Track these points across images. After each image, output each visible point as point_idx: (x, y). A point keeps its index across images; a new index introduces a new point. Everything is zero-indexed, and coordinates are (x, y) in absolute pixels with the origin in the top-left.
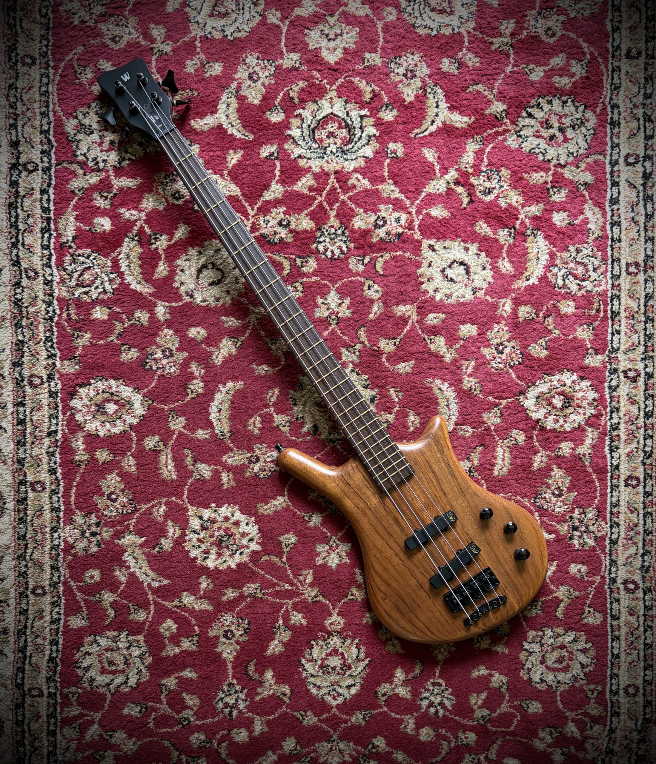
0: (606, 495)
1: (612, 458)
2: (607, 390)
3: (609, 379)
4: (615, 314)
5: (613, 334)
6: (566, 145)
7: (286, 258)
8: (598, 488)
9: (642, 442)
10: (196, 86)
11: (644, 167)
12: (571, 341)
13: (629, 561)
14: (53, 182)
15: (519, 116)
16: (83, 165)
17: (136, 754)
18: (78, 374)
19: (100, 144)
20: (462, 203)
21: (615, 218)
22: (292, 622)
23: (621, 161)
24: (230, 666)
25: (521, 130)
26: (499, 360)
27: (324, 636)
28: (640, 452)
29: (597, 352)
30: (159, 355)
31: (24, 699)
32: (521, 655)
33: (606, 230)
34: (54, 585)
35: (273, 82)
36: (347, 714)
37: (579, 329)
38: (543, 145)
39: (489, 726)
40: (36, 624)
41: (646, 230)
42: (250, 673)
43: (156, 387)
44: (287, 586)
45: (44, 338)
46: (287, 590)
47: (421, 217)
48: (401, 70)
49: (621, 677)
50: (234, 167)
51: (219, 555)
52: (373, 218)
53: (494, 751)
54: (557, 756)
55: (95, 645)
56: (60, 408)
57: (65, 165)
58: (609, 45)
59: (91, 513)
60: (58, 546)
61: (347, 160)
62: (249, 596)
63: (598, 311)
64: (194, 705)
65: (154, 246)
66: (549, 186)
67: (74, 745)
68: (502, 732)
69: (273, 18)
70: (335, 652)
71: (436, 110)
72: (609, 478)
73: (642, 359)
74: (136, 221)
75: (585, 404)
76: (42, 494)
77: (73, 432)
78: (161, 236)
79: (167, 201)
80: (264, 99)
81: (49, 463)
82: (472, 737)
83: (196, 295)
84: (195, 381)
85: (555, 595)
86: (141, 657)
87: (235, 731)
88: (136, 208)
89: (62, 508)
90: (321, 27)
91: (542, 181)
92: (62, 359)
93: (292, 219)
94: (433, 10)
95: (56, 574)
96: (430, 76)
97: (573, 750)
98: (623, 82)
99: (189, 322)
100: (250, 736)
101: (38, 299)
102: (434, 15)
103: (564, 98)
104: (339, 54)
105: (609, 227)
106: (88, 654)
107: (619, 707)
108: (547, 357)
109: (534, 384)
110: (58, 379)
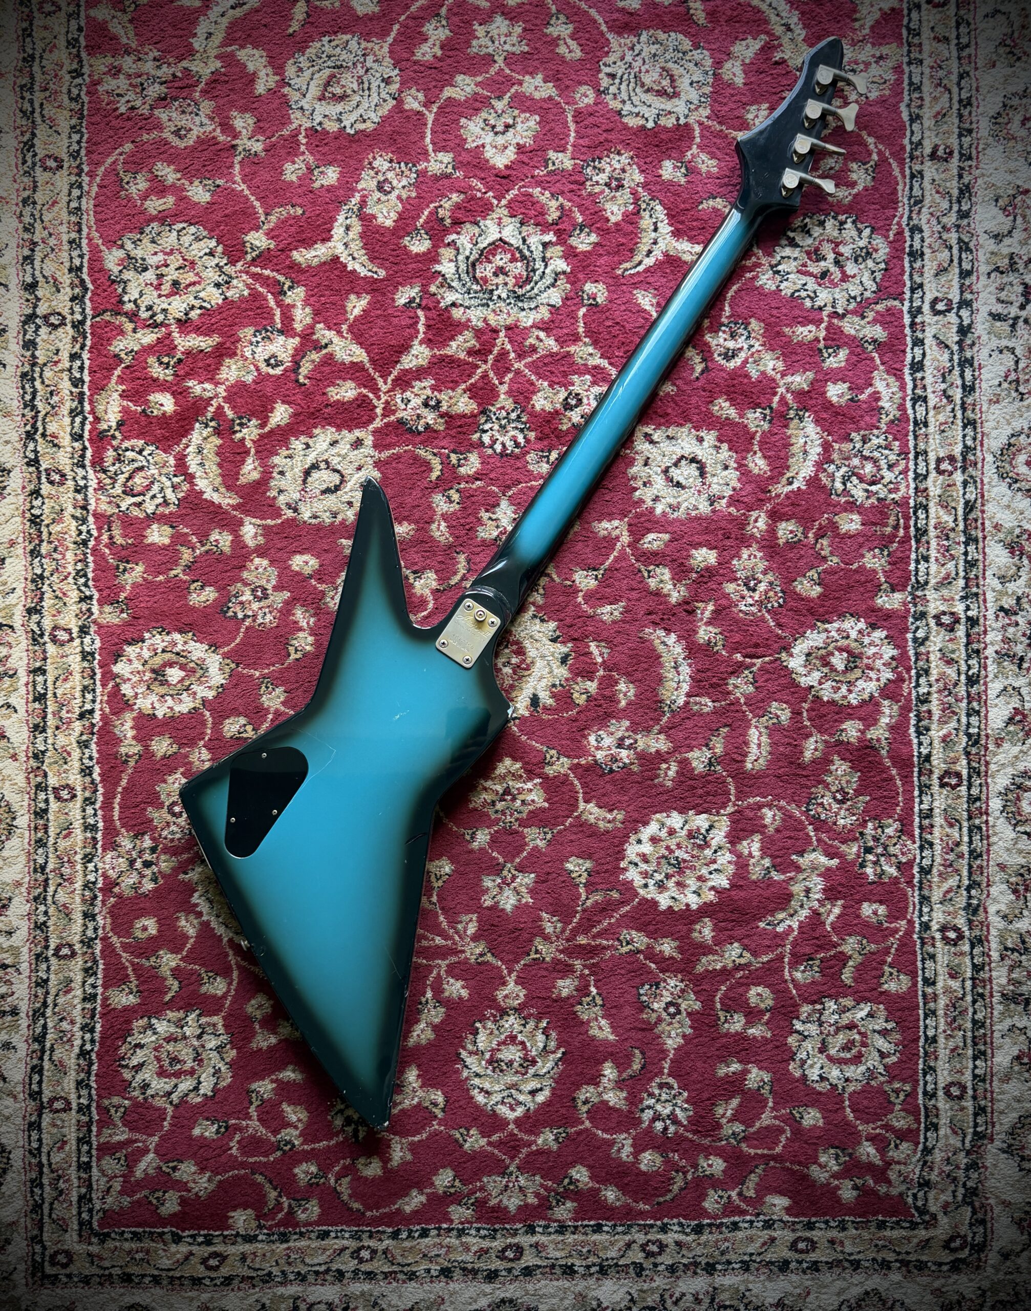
0: (912, 800)
1: (921, 743)
2: (910, 643)
3: (913, 627)
4: (922, 533)
5: (917, 562)
6: (845, 285)
7: (434, 453)
8: (901, 790)
9: (964, 720)
10: (300, 201)
11: (960, 317)
12: (856, 571)
13: (949, 896)
14: (88, 343)
15: (778, 245)
16: (133, 316)
17: (212, 1196)
18: (127, 624)
19: (158, 287)
20: (693, 369)
21: (919, 392)
22: (447, 994)
23: (926, 308)
25: (779, 263)
26: (750, 601)
27: (494, 1016)
28: (962, 734)
29: (895, 588)
30: (247, 596)
31: (40, 1116)
32: (790, 1040)
33: (906, 410)
34: (88, 943)
35: (414, 194)
36: (530, 1132)
37: (869, 555)
38: (811, 284)
39: (743, 1146)
40: (61, 1000)
41: (964, 408)
43: (242, 644)
44: (439, 940)
45: (73, 572)
46: (438, 947)
48: (602, 178)
49: (940, 1072)
50: (356, 319)
52: (563, 394)
53: (751, 1185)
54: (847, 1193)
55: (149, 1033)
56: (98, 676)
57: (107, 317)
58: (906, 141)
59: (143, 834)
60: (94, 883)
61: (523, 309)
63: (896, 527)
64: (299, 1120)
65: (238, 436)
66: (822, 345)
67: (117, 1186)
68: (763, 1156)
69: (413, 102)
70: (512, 1039)
71: (653, 235)
72: (916, 774)
73: (962, 598)
74: (211, 398)
75: (879, 663)
76: (71, 805)
77: (117, 712)
78: (250, 420)
79: (258, 369)
80: (401, 217)
81: (81, 759)
82: (716, 1165)
83: (302, 507)
84: (301, 634)
85: (839, 949)
86: (219, 1049)
87: (361, 1159)
88: (212, 380)
89: (101, 825)
90: (484, 115)
91: (810, 337)
92: (101, 603)
93: (443, 397)
94: (648, 90)
95: (91, 925)
96: (645, 185)
97: (871, 1182)
98: (927, 193)
99: (292, 548)
100: (384, 1168)
101: (66, 514)
102: (649, 98)
103: (842, 217)
104: (510, 155)
105: (909, 404)
106: (140, 1046)
107: (937, 1116)
108: (821, 596)
109: (803, 635)
110: (95, 632)
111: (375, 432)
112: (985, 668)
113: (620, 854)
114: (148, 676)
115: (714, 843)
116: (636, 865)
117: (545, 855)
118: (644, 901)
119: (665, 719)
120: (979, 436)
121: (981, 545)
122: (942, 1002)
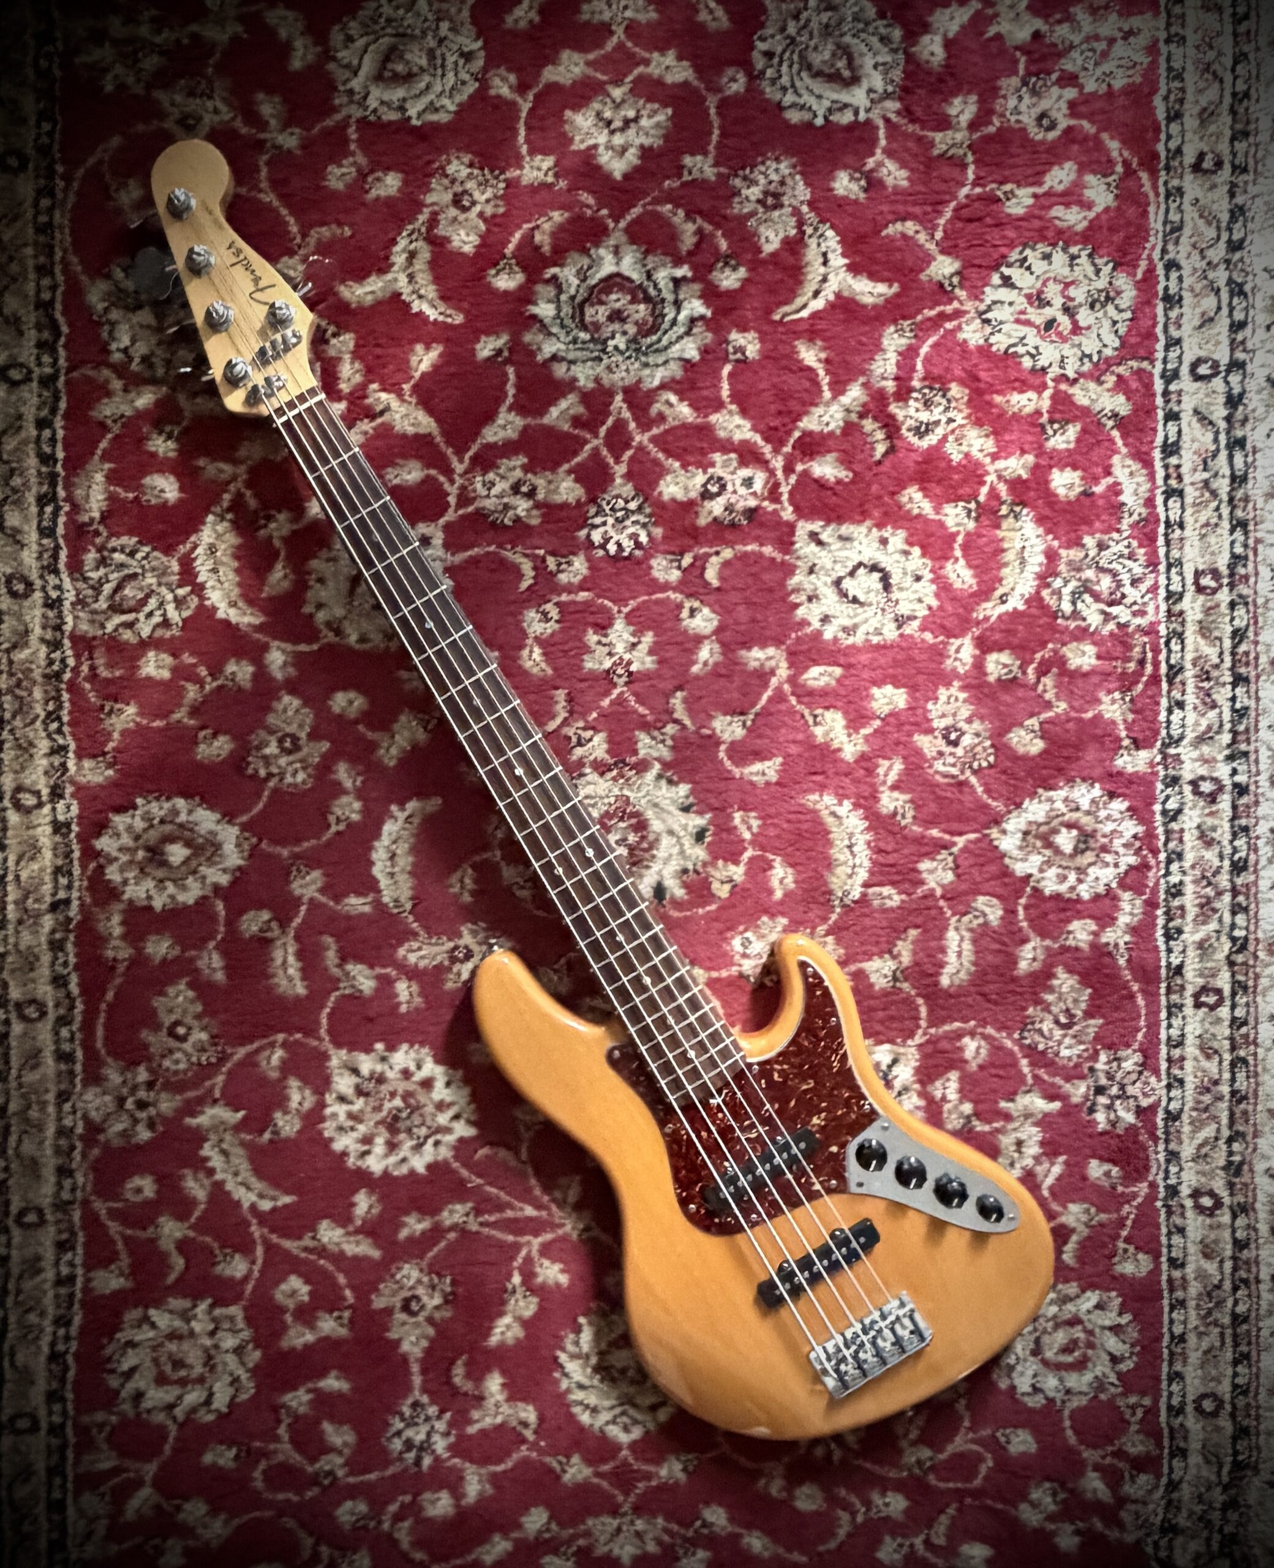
0: (1157, 1024)
1: (1169, 951)
2: (1158, 817)
3: (1162, 797)
4: (1175, 671)
5: (1170, 711)
6: (1076, 339)
7: (526, 556)
8: (1143, 1012)
9: (1227, 918)
10: (348, 218)
11: (1227, 383)
12: (1090, 722)
13: (1204, 1151)
14: (63, 405)
15: (986, 284)
16: (121, 371)
17: (227, 1545)
18: (114, 784)
20: (874, 452)
21: (1173, 483)
22: (540, 1280)
23: (1185, 370)
24: (415, 1368)
25: (989, 309)
26: (951, 760)
28: (1224, 938)
29: (1138, 744)
30: (272, 748)
33: (1154, 507)
34: (62, 1206)
35: (501, 210)
36: (650, 1461)
37: (1106, 699)
38: (1033, 339)
39: (932, 1479)
40: (28, 1285)
41: (1231, 505)
42: (457, 1380)
43: (265, 811)
44: (530, 1211)
45: (43, 714)
46: (530, 1219)
47: (793, 479)
48: (755, 193)
49: (1188, 1380)
50: (423, 375)
51: (392, 1146)
52: (700, 478)
53: (942, 1529)
54: (1067, 1540)
55: (145, 1327)
56: (76, 854)
57: (85, 370)
58: (1161, 148)
59: (138, 1064)
60: (72, 1130)
61: (646, 365)
62: (454, 1227)
64: (345, 1444)
65: (262, 532)
66: (1045, 418)
67: (101, 1528)
68: (957, 1490)
69: (502, 85)
71: (822, 270)
72: (1163, 991)
73: (1227, 757)
74: (228, 482)
75: (1117, 843)
76: (40, 1025)
77: (101, 903)
78: (278, 512)
80: (484, 243)
81: (53, 964)
82: (895, 1504)
83: (349, 630)
84: (344, 799)
85: (1059, 1220)
86: (238, 1351)
87: (427, 1496)
88: (228, 458)
89: (79, 1054)
90: (596, 105)
91: (1029, 408)
92: (80, 756)
93: (540, 482)
94: (817, 74)
95: (67, 1183)
96: (810, 204)
97: (1099, 1525)
98: (1187, 218)
99: (332, 682)
100: (457, 1506)
101: (32, 636)
102: (817, 86)
103: (1074, 250)
104: (632, 157)
105: (1159, 500)
106: (131, 1344)
107: (1185, 1439)
108: (1045, 753)
109: (1018, 805)
110: (73, 795)
111: (447, 528)
112: (1256, 850)
115: (897, 1084)
119: (834, 917)
120: (1251, 542)
121: (1253, 687)
122: (1194, 1289)
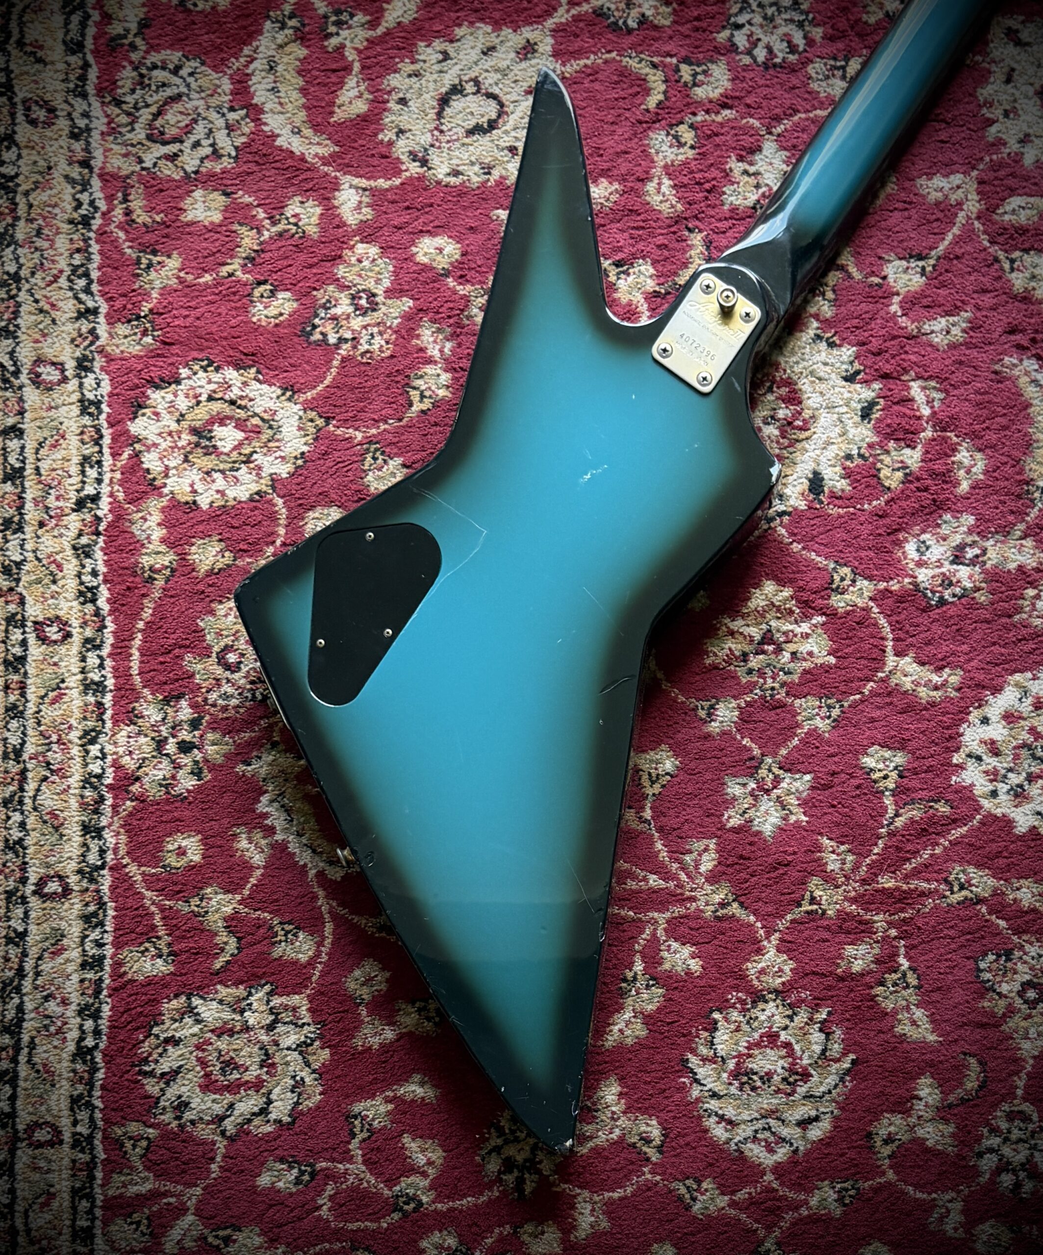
7: (654, 65)
18: (151, 354)
22: (666, 966)
27: (743, 1002)
30: (344, 307)
31: (13, 1150)
34: (89, 874)
36: (797, 1186)
40: (46, 966)
43: (335, 386)
44: (653, 881)
45: (68, 271)
46: (654, 890)
55: (188, 1021)
56: (107, 441)
59: (180, 697)
60: (100, 776)
64: (430, 1164)
65: (334, 41)
70: (771, 1038)
76: (64, 648)
77: (136, 498)
78: (352, 16)
81: (79, 575)
83: (435, 159)
84: (429, 370)
86: (302, 1047)
89: (110, 682)
92: (111, 320)
95: (94, 846)
99: (418, 225)
100: (565, 1240)
101: (55, 173)
106: (173, 1041)
110: (102, 369)
111: (558, 31)
113: (953, 742)
114: (186, 438)
116: (979, 759)
117: (829, 743)
118: (991, 819)
